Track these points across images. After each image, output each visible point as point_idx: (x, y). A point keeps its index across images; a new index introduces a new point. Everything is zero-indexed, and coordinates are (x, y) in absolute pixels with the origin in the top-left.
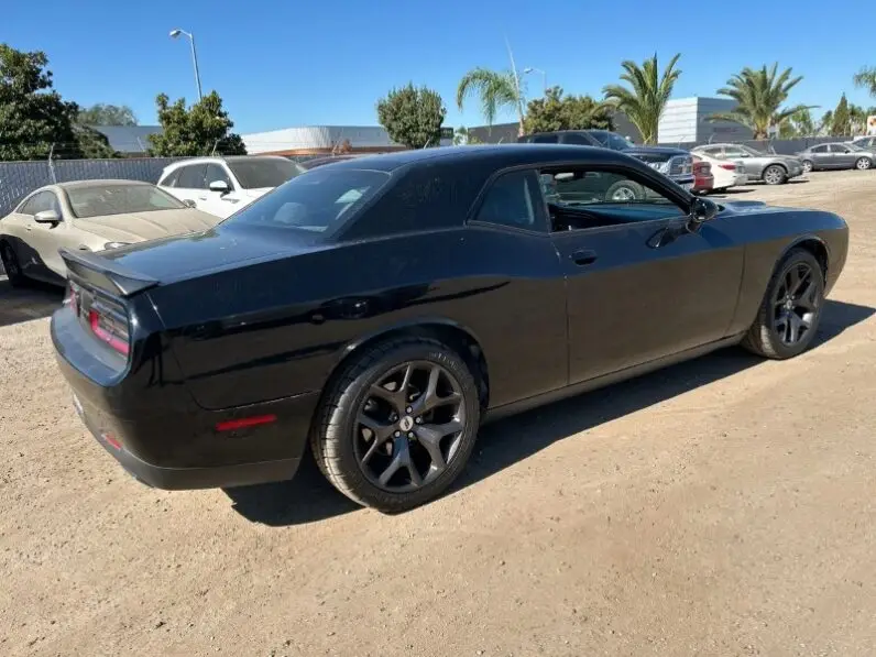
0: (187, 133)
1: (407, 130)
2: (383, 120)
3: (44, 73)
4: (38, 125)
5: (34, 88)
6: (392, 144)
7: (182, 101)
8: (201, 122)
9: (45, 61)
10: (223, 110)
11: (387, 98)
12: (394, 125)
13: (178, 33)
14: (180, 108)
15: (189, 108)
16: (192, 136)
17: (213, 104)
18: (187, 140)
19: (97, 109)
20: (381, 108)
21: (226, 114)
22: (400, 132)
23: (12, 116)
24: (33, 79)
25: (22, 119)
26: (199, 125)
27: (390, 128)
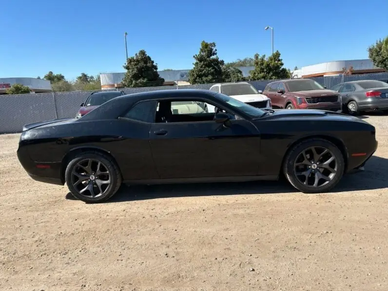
0: (263, 69)
1: (385, 60)
2: (371, 55)
3: (214, 50)
4: (210, 69)
5: (211, 55)
6: (375, 68)
7: (264, 56)
8: (269, 64)
9: (215, 46)
10: (280, 58)
11: (375, 45)
12: (377, 58)
13: (268, 28)
14: (262, 60)
15: (266, 59)
16: (265, 70)
17: (276, 56)
18: (263, 72)
19: (245, 60)
20: (370, 50)
21: (281, 60)
22: (380, 61)
23: (201, 67)
24: (211, 53)
25: (205, 68)
26: (268, 65)
27: (374, 60)
